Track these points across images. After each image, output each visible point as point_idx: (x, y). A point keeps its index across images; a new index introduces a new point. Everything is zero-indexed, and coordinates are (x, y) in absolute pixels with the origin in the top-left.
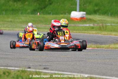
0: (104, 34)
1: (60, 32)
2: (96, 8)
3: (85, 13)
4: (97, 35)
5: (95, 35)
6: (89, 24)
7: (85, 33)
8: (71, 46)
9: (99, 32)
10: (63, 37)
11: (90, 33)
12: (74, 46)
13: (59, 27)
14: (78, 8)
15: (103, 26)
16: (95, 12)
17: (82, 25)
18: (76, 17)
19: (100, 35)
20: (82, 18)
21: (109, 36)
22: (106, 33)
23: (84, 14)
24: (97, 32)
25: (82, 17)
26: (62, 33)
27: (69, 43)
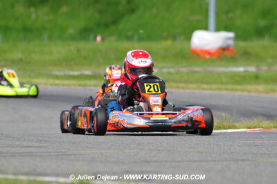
1: (152, 85)
3: (231, 35)
6: (244, 66)
7: (236, 90)
8: (180, 122)
10: (157, 98)
11: (249, 92)
12: (187, 121)
13: (148, 70)
16: (260, 33)
20: (224, 49)
23: (230, 38)
25: (224, 45)
26: (155, 87)
27: (173, 114)
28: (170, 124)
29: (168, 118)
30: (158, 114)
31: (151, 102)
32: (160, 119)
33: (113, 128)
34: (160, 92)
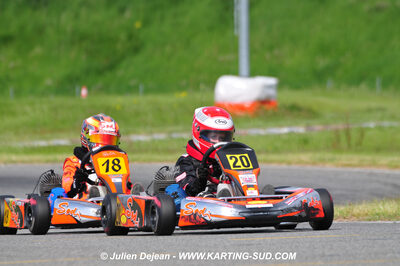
0: (345, 162)
1: (238, 156)
2: (322, 63)
4: (316, 168)
5: (309, 167)
6: (289, 126)
8: (289, 210)
9: (328, 155)
10: (250, 176)
11: (289, 163)
12: (300, 209)
13: (226, 135)
14: (244, 64)
15: (347, 132)
16: (319, 77)
17: (262, 132)
18: (239, 100)
19: (329, 167)
20: (264, 102)
21: (369, 170)
22: (355, 158)
23: (270, 87)
24: (318, 155)
25: (263, 97)
26: (244, 159)
27: (278, 198)
28: (275, 213)
29: (271, 205)
30: (254, 199)
31: (242, 181)
32: (259, 206)
33: (188, 224)
34: (251, 167)
